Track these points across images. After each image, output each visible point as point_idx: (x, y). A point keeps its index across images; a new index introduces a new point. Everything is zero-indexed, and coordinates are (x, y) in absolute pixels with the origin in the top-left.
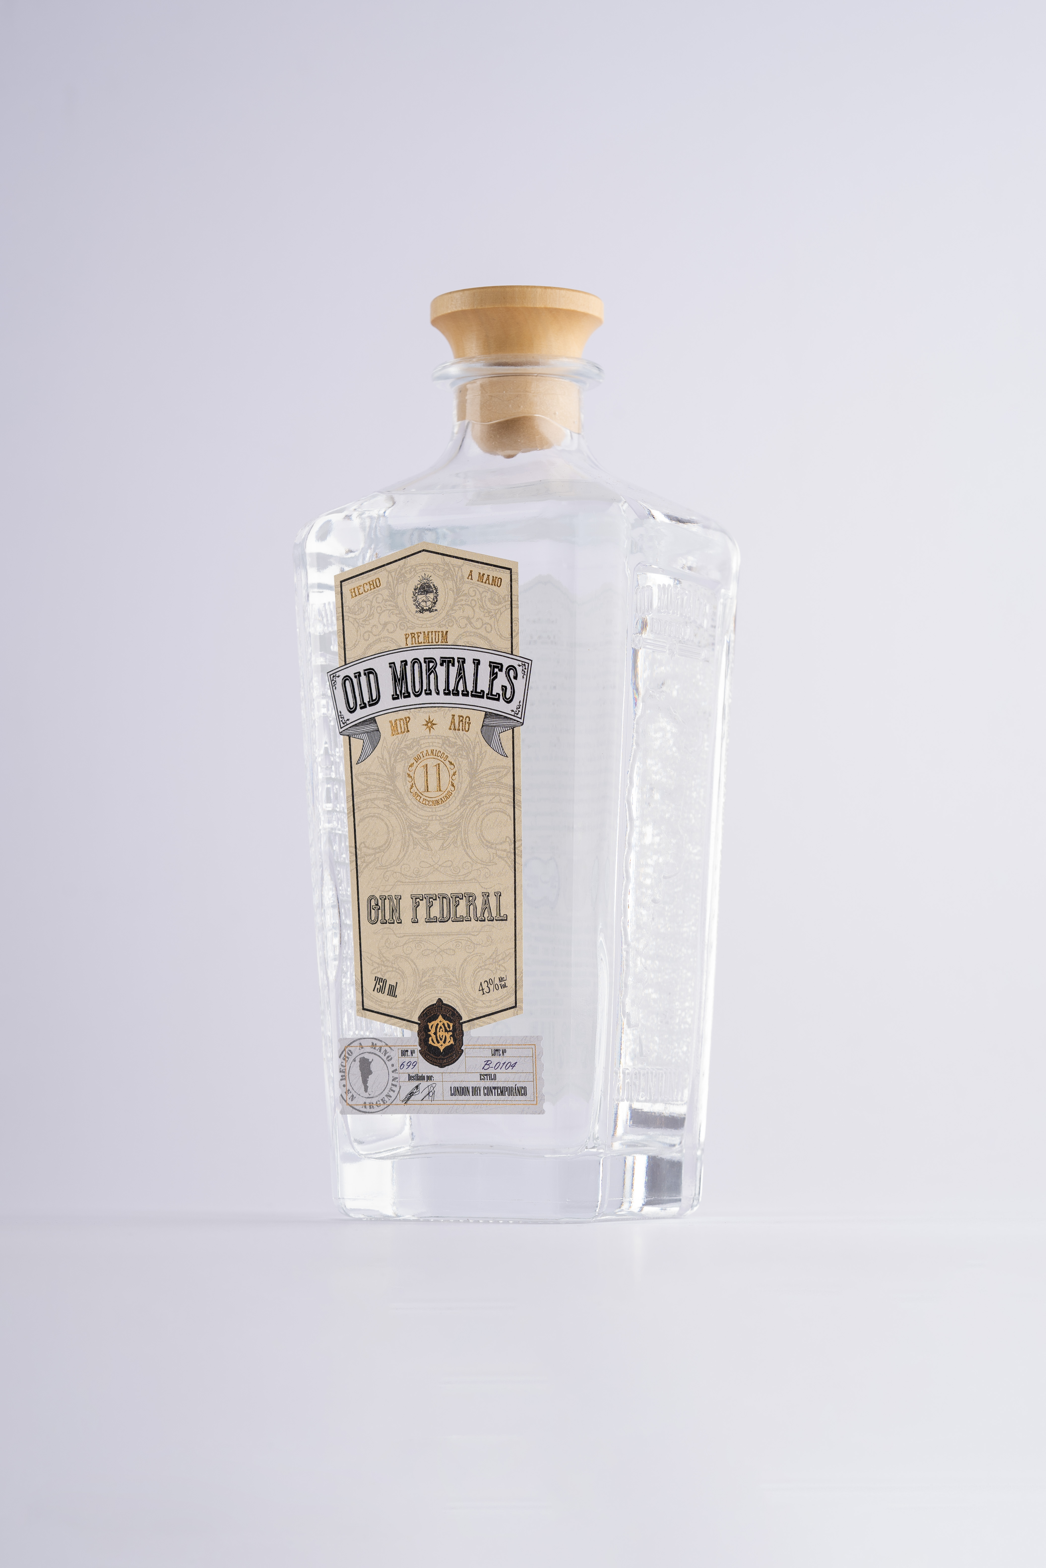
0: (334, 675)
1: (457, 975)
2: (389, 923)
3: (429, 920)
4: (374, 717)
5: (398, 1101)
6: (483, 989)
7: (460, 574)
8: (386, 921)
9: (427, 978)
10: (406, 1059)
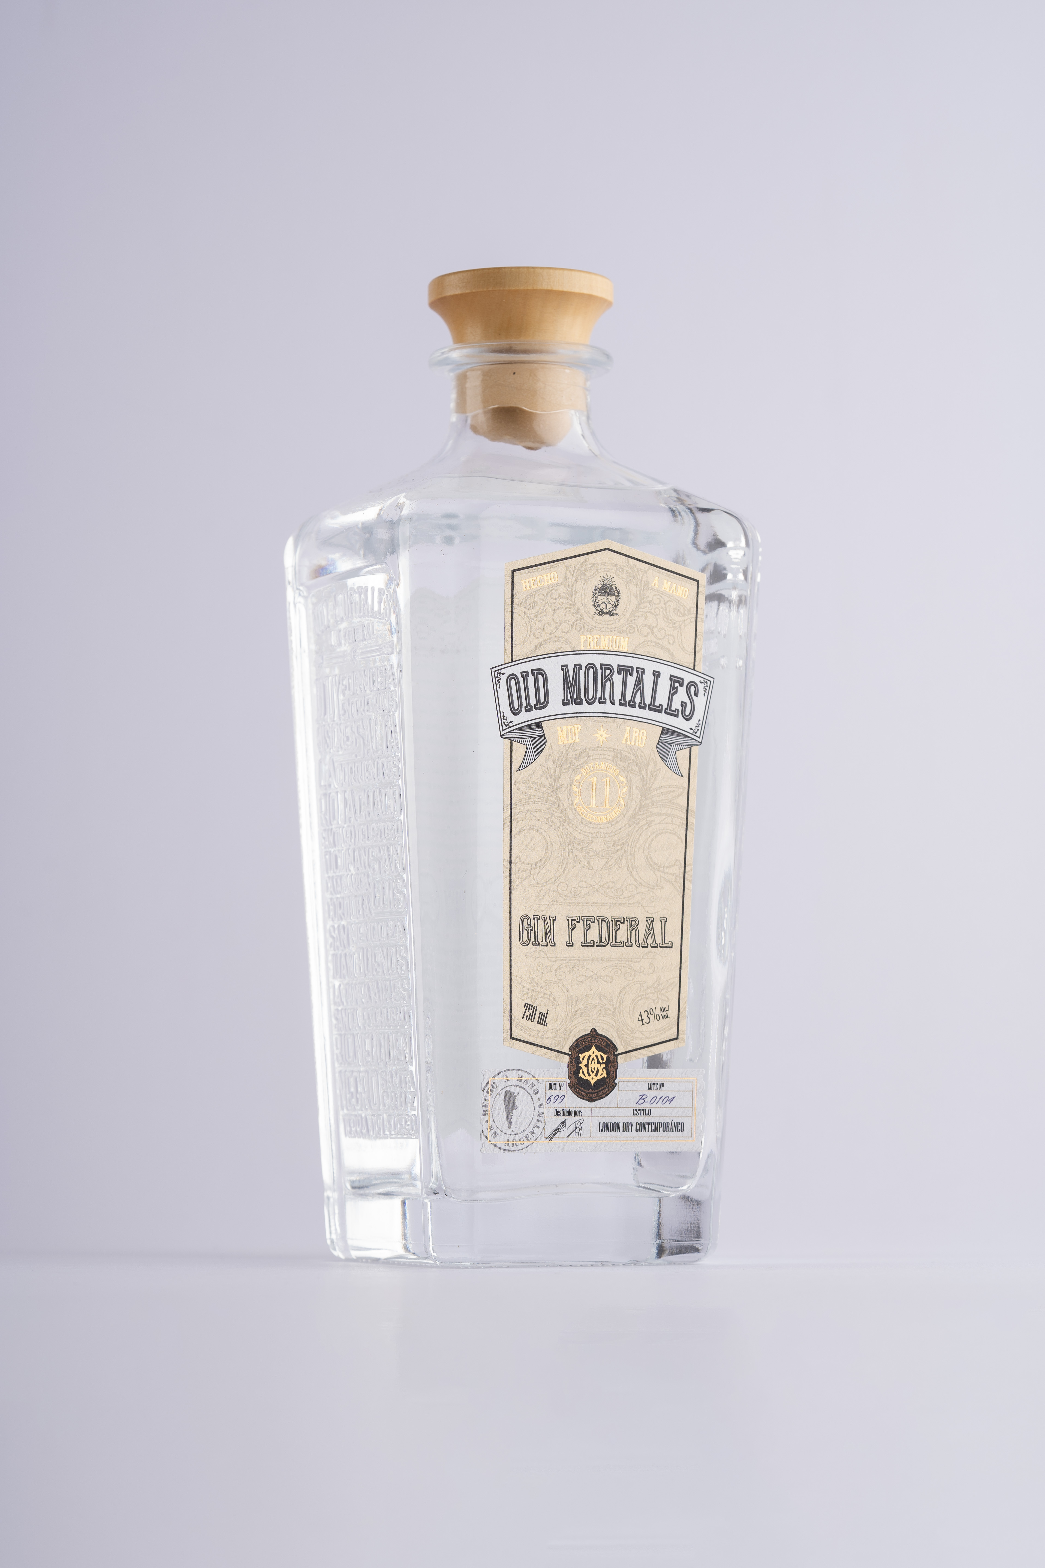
0: (499, 671)
1: (615, 1003)
2: (542, 946)
3: (585, 944)
4: (541, 722)
5: (542, 1138)
6: (642, 1020)
7: (644, 579)
8: (539, 943)
9: (581, 1006)
10: (554, 1093)
